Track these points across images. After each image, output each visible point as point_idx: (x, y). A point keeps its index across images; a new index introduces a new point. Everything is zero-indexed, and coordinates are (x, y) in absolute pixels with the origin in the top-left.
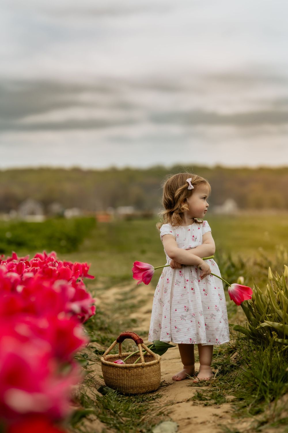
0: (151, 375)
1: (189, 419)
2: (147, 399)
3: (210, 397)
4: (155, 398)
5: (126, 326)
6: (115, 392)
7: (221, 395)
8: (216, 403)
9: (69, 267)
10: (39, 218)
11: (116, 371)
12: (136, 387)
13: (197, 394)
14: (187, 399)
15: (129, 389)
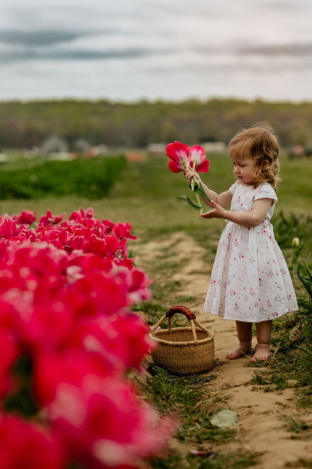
0: (205, 353)
1: (249, 407)
2: (200, 380)
3: (269, 380)
4: (209, 379)
5: (169, 289)
6: (166, 372)
7: (283, 379)
8: (277, 389)
9: (116, 236)
10: (64, 156)
11: (165, 349)
12: (188, 367)
13: (256, 377)
14: (246, 382)
15: (180, 369)
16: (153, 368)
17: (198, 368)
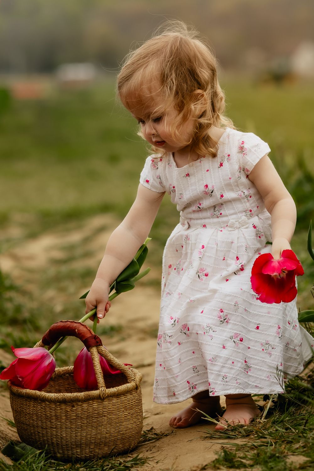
0: (121, 414)
3: (251, 459)
4: (130, 465)
6: (41, 453)
7: (277, 455)
11: (42, 408)
12: (88, 444)
13: (223, 454)
14: (202, 465)
15: (72, 448)
16: (17, 448)
17: (109, 446)
